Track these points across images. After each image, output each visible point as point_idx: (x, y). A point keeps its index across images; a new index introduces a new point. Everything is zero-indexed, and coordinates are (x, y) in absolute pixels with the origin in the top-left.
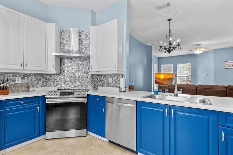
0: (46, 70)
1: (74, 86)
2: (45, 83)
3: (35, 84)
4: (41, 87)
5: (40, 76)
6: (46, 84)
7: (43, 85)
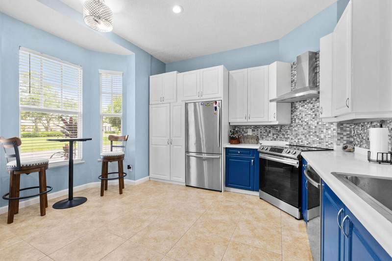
0: (269, 121)
1: (308, 143)
2: (275, 136)
3: (264, 137)
4: (271, 140)
5: (270, 128)
6: (277, 137)
7: (273, 138)
